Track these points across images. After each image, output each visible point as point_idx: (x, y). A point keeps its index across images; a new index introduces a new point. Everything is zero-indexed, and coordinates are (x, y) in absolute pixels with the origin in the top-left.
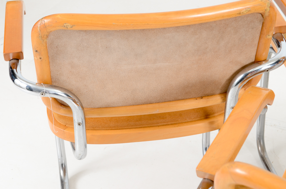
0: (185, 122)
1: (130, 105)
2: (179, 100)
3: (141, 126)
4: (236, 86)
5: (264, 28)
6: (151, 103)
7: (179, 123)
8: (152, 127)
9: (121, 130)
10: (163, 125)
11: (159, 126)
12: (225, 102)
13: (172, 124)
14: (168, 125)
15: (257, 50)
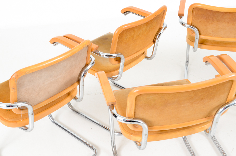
0: (62, 100)
1: (48, 99)
2: (64, 90)
3: (48, 108)
4: (83, 76)
5: (89, 51)
6: (55, 95)
7: (60, 101)
8: (51, 106)
9: (40, 113)
10: (55, 104)
11: (54, 105)
12: (79, 85)
13: (58, 103)
14: (57, 103)
15: (86, 60)
